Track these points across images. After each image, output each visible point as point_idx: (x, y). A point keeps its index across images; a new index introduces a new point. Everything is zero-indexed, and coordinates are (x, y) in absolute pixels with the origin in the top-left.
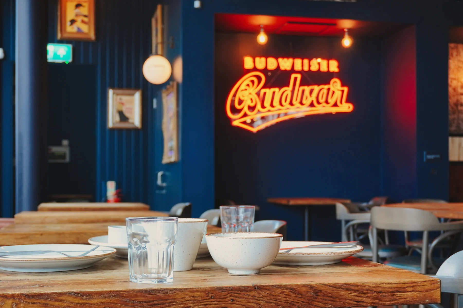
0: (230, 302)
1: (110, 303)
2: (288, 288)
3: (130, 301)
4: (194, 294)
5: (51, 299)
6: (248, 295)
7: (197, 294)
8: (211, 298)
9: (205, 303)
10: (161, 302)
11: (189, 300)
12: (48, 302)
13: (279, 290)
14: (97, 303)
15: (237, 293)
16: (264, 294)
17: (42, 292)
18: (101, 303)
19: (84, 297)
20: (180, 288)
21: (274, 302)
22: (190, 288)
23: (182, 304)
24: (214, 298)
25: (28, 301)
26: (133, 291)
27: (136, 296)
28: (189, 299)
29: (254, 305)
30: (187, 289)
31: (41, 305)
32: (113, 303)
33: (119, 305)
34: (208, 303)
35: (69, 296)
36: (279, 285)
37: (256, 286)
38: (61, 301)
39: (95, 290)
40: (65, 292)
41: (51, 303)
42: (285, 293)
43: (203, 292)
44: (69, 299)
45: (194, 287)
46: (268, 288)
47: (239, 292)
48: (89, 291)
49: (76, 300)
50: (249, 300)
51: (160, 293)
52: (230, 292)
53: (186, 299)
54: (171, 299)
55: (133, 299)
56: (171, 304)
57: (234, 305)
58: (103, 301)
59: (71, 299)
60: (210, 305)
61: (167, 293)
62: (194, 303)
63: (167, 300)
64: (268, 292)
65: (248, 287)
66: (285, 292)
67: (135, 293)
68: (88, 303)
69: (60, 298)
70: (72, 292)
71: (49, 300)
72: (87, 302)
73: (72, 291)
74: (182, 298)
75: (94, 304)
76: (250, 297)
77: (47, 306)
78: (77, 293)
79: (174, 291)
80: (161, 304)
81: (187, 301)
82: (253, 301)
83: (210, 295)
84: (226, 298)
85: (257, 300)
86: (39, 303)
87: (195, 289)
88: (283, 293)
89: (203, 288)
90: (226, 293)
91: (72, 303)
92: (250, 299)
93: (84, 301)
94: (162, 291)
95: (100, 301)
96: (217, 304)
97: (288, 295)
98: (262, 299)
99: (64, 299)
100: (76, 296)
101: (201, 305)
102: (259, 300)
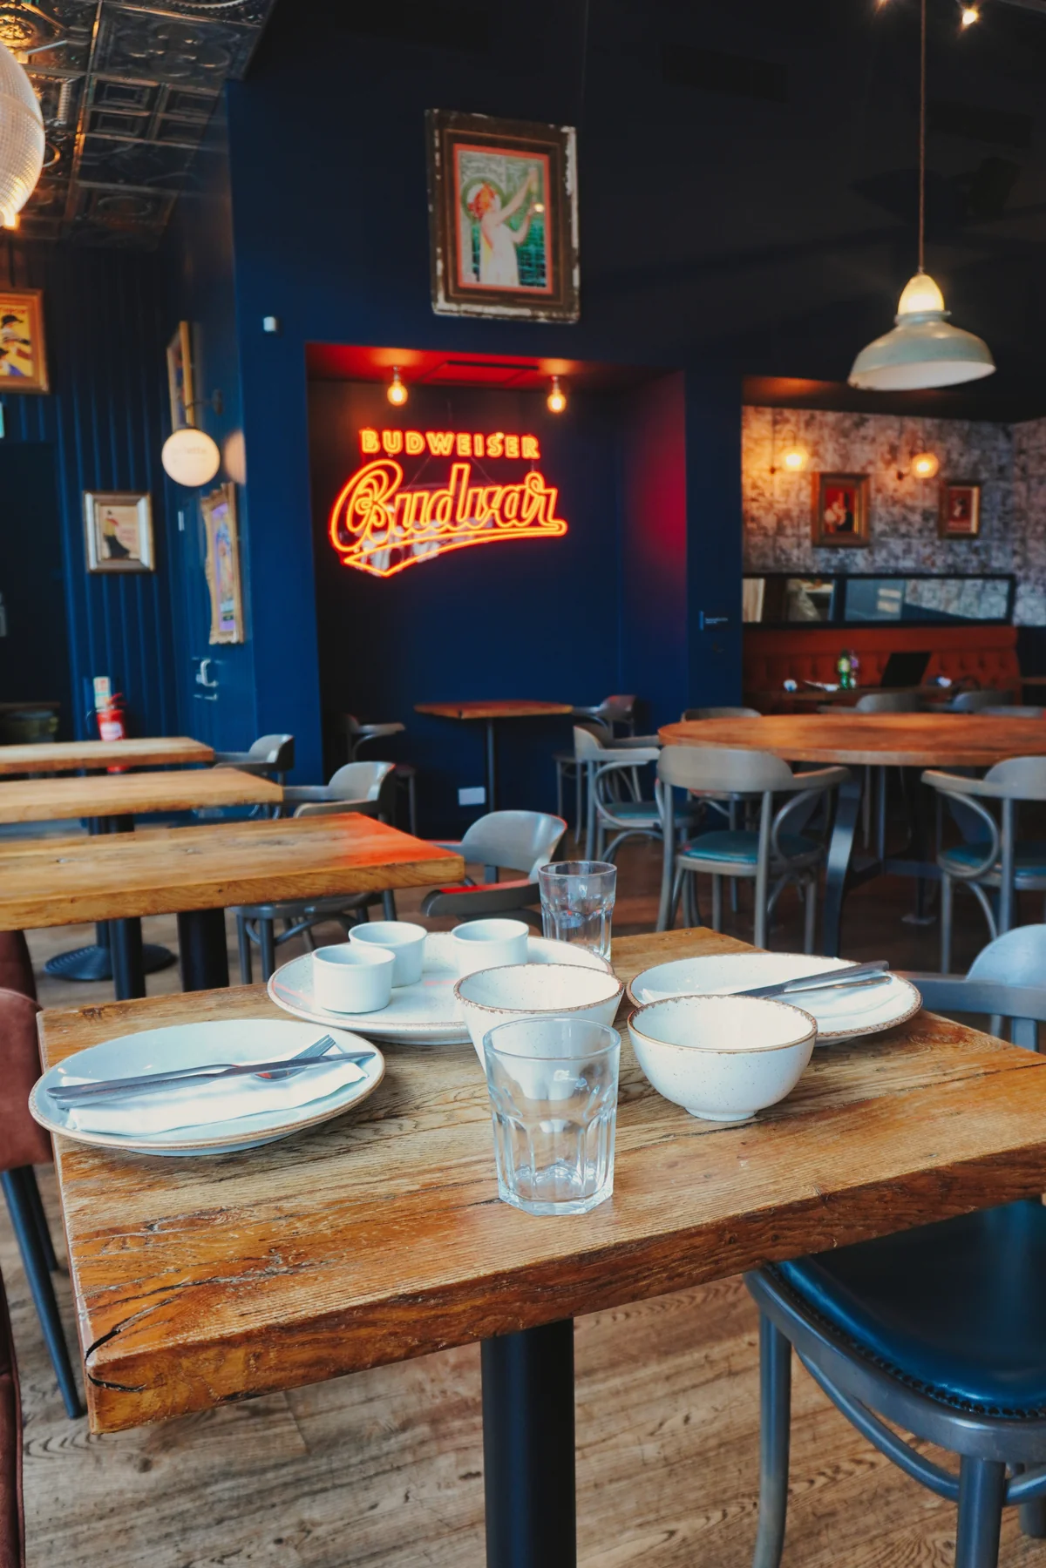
0: (769, 1243)
1: (497, 1303)
2: (892, 1186)
3: (545, 1288)
4: (691, 1241)
5: (348, 1326)
6: (809, 1220)
7: (698, 1241)
8: (730, 1242)
9: (716, 1258)
10: (617, 1276)
11: (679, 1260)
12: (342, 1335)
13: (873, 1194)
14: (464, 1311)
15: (786, 1220)
16: (842, 1210)
17: (324, 1312)
18: (473, 1307)
19: (432, 1302)
20: (660, 1232)
21: (862, 1222)
22: (684, 1230)
23: (664, 1271)
24: (735, 1242)
25: (288, 1341)
26: (551, 1262)
27: (559, 1274)
28: (681, 1254)
29: (822, 1238)
30: (675, 1233)
31: (322, 1345)
32: (504, 1302)
33: (518, 1304)
34: (723, 1255)
35: (393, 1307)
36: (873, 1183)
37: (826, 1194)
38: (373, 1324)
39: (457, 1280)
40: (380, 1300)
41: (349, 1335)
42: (886, 1199)
43: (712, 1232)
44: (394, 1316)
45: (691, 1225)
46: (850, 1194)
47: (791, 1215)
48: (443, 1283)
49: (413, 1315)
50: (811, 1229)
51: (614, 1256)
52: (770, 1219)
53: (673, 1257)
54: (640, 1265)
55: (551, 1283)
56: (640, 1276)
57: (779, 1247)
58: (479, 1302)
59: (398, 1315)
60: (727, 1258)
61: (631, 1252)
62: (690, 1263)
63: (631, 1268)
64: (850, 1203)
65: (808, 1200)
66: (885, 1195)
67: (557, 1268)
68: (442, 1316)
69: (371, 1316)
70: (401, 1296)
71: (343, 1327)
72: (439, 1313)
73: (401, 1292)
74: (666, 1257)
75: (458, 1314)
76: (812, 1223)
77: (338, 1344)
78: (415, 1296)
79: (645, 1244)
80: (616, 1282)
81: (675, 1261)
82: (819, 1229)
83: (728, 1236)
84: (760, 1236)
85: (827, 1226)
86: (317, 1341)
87: (693, 1230)
88: (881, 1199)
89: (712, 1224)
90: (761, 1223)
91: (401, 1323)
92: (813, 1226)
93: (433, 1313)
94: (620, 1248)
95: (469, 1304)
96: (742, 1254)
97: (892, 1201)
98: (837, 1222)
99: (381, 1316)
100: (410, 1304)
101: (706, 1265)
102: (831, 1226)
